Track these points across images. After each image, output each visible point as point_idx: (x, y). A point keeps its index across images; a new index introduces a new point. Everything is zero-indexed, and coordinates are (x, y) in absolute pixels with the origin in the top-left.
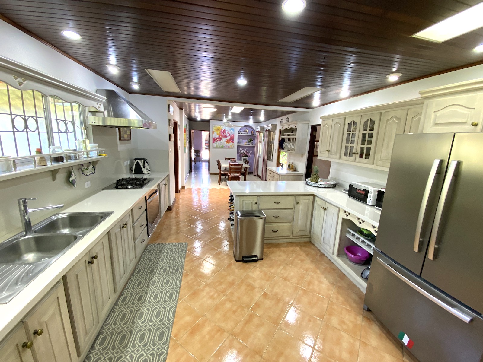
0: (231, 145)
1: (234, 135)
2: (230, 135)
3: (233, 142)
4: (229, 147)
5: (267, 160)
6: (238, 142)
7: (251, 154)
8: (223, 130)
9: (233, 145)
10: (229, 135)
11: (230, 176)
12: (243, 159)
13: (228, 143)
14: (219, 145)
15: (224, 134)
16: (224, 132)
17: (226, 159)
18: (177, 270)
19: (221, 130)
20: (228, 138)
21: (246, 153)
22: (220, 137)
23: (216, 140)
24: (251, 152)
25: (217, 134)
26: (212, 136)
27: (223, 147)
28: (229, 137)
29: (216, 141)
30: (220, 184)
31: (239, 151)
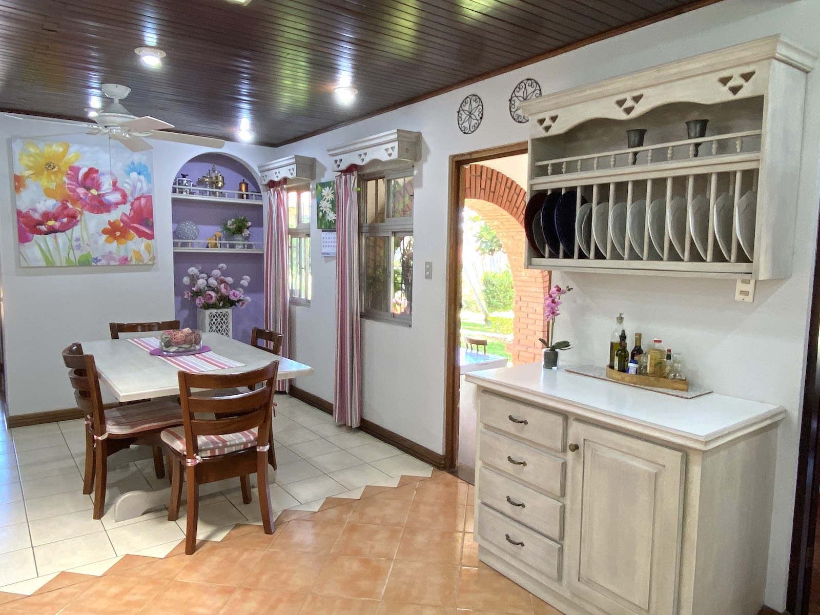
0: (137, 253)
1: (149, 198)
2: (130, 199)
3: (150, 237)
4: (125, 261)
5: (365, 315)
6: (176, 235)
7: (248, 290)
8: (84, 171)
9: (148, 248)
10: (124, 196)
11: (190, 463)
12: (207, 321)
13: (116, 238)
14: (64, 254)
15: (94, 192)
16: (88, 181)
17: (117, 330)
19: (71, 168)
20: (115, 215)
21: (223, 290)
22: (65, 207)
23: (43, 228)
24: (246, 281)
25: (49, 193)
26: (14, 201)
27: (87, 263)
28: (126, 209)
29: (40, 233)
30: (99, 513)
31: (186, 280)
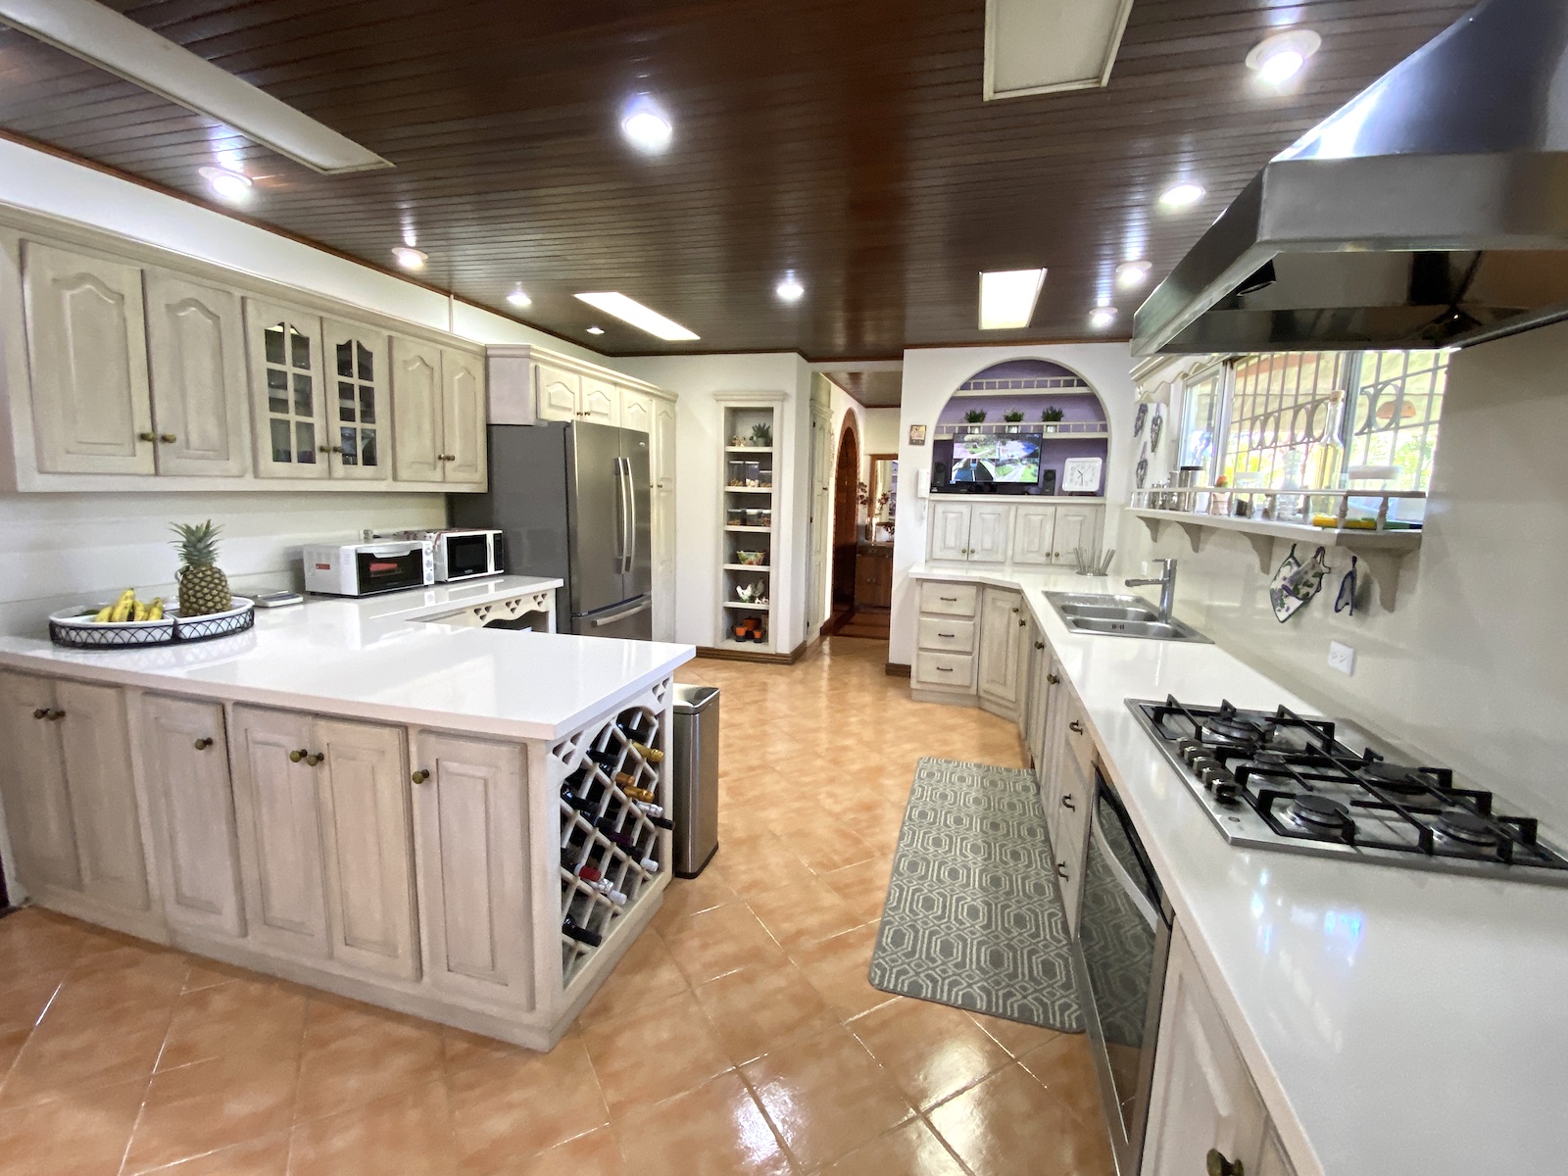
18: (913, 866)
